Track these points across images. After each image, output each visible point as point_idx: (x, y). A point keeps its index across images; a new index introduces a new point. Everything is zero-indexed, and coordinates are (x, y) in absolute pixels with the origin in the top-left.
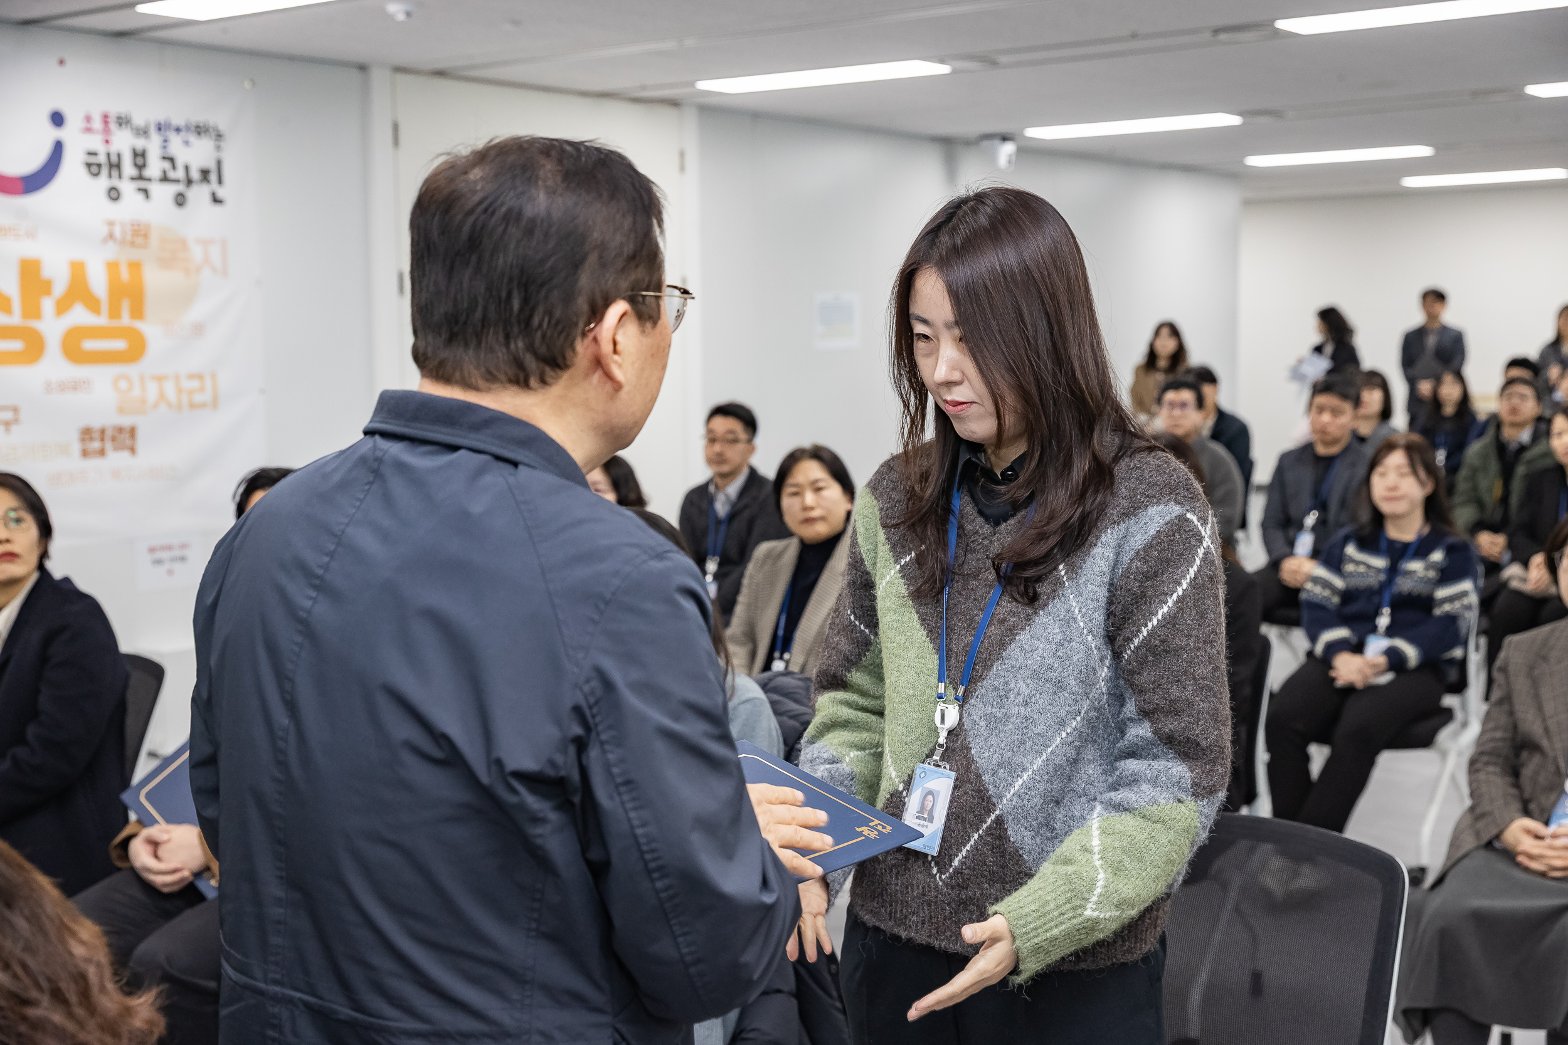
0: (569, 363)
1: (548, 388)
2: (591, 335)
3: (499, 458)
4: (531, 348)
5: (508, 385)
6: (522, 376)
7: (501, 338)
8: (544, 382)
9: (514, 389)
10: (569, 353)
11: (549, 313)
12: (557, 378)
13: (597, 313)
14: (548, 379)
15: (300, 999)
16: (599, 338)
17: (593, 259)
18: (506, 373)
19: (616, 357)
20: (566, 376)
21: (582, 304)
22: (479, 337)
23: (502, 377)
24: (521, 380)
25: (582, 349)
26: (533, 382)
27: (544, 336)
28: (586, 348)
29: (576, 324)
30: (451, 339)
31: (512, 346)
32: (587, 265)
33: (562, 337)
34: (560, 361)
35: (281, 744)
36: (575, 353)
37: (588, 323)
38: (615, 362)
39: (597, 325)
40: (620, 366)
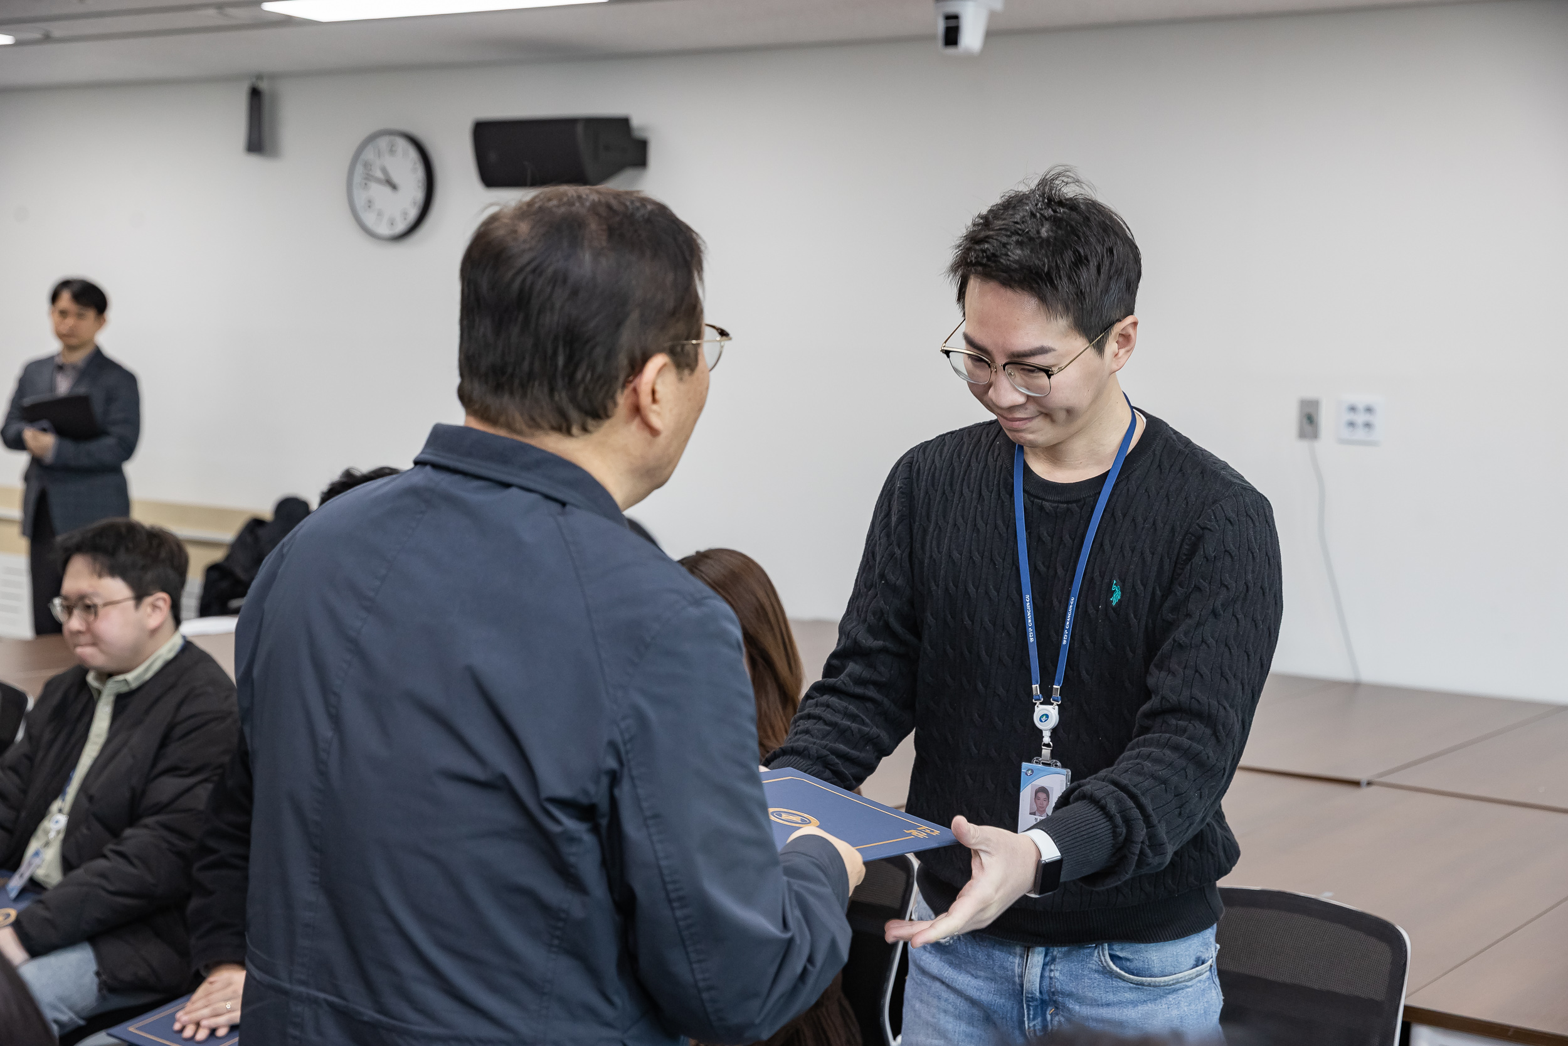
0: (610, 413)
1: (587, 436)
2: (633, 389)
3: (547, 497)
4: (573, 400)
5: (551, 433)
6: (564, 426)
7: (546, 389)
8: (585, 430)
9: (558, 436)
10: (610, 405)
11: (592, 367)
12: (599, 426)
13: (637, 366)
14: (590, 428)
15: (323, 999)
16: (638, 389)
17: (635, 316)
18: (550, 420)
19: (655, 407)
20: (607, 425)
21: (623, 360)
22: (523, 386)
23: (545, 425)
24: (564, 428)
25: (623, 400)
26: (575, 430)
27: (586, 390)
28: (626, 398)
29: (617, 378)
30: (498, 388)
31: (557, 398)
32: (628, 323)
33: (604, 390)
34: (601, 412)
35: (323, 755)
36: (615, 404)
37: (628, 376)
38: (653, 411)
39: (636, 376)
40: (659, 414)
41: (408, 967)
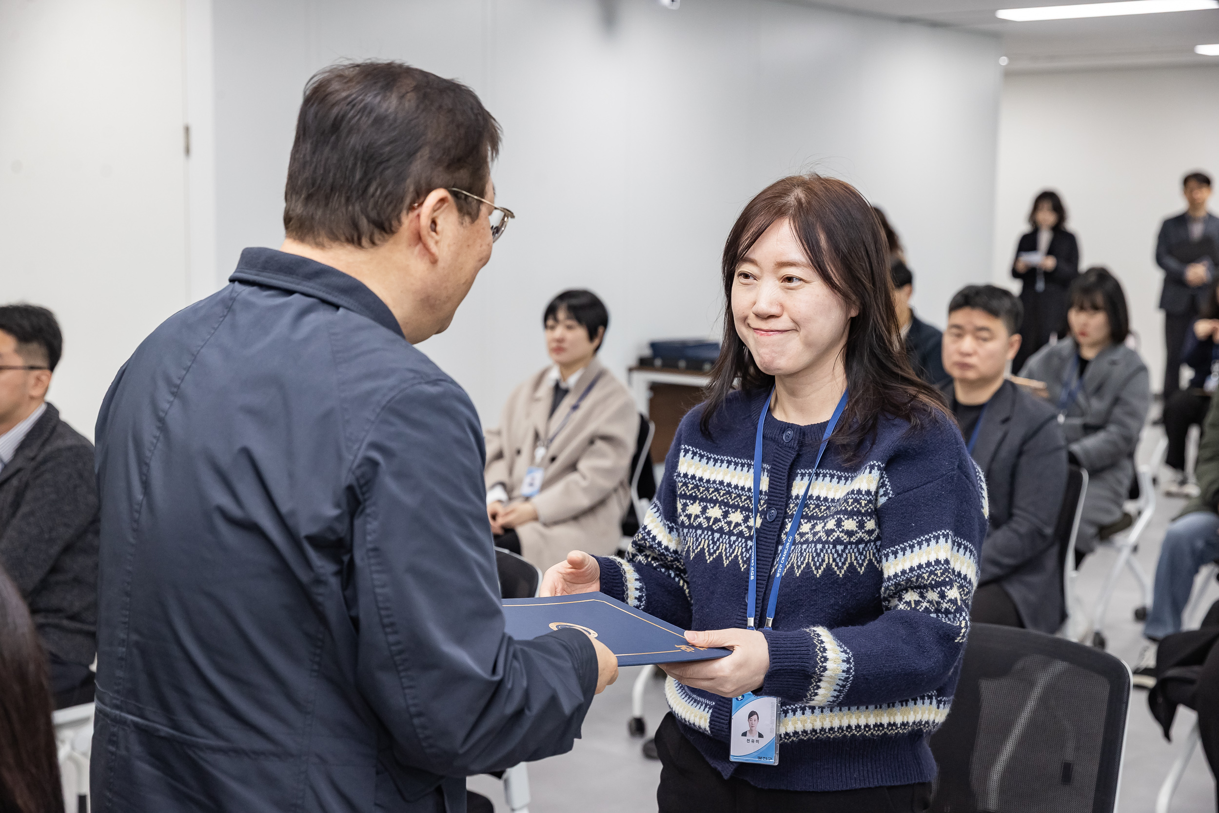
0: (395, 231)
1: (376, 248)
2: (416, 212)
3: (324, 302)
4: (364, 212)
5: (345, 244)
6: (356, 238)
7: (343, 202)
8: (373, 243)
9: (350, 248)
12: (385, 241)
13: (420, 195)
14: (377, 241)
15: (132, 721)
16: (421, 215)
18: (344, 234)
19: (434, 235)
20: (392, 239)
21: (410, 187)
23: (341, 236)
25: (407, 222)
26: (365, 242)
27: (376, 204)
28: (411, 221)
29: (402, 200)
31: (351, 209)
33: (390, 209)
34: (388, 227)
35: (136, 515)
36: (400, 222)
37: (413, 202)
38: (432, 237)
39: (421, 204)
40: (437, 242)
41: (196, 690)
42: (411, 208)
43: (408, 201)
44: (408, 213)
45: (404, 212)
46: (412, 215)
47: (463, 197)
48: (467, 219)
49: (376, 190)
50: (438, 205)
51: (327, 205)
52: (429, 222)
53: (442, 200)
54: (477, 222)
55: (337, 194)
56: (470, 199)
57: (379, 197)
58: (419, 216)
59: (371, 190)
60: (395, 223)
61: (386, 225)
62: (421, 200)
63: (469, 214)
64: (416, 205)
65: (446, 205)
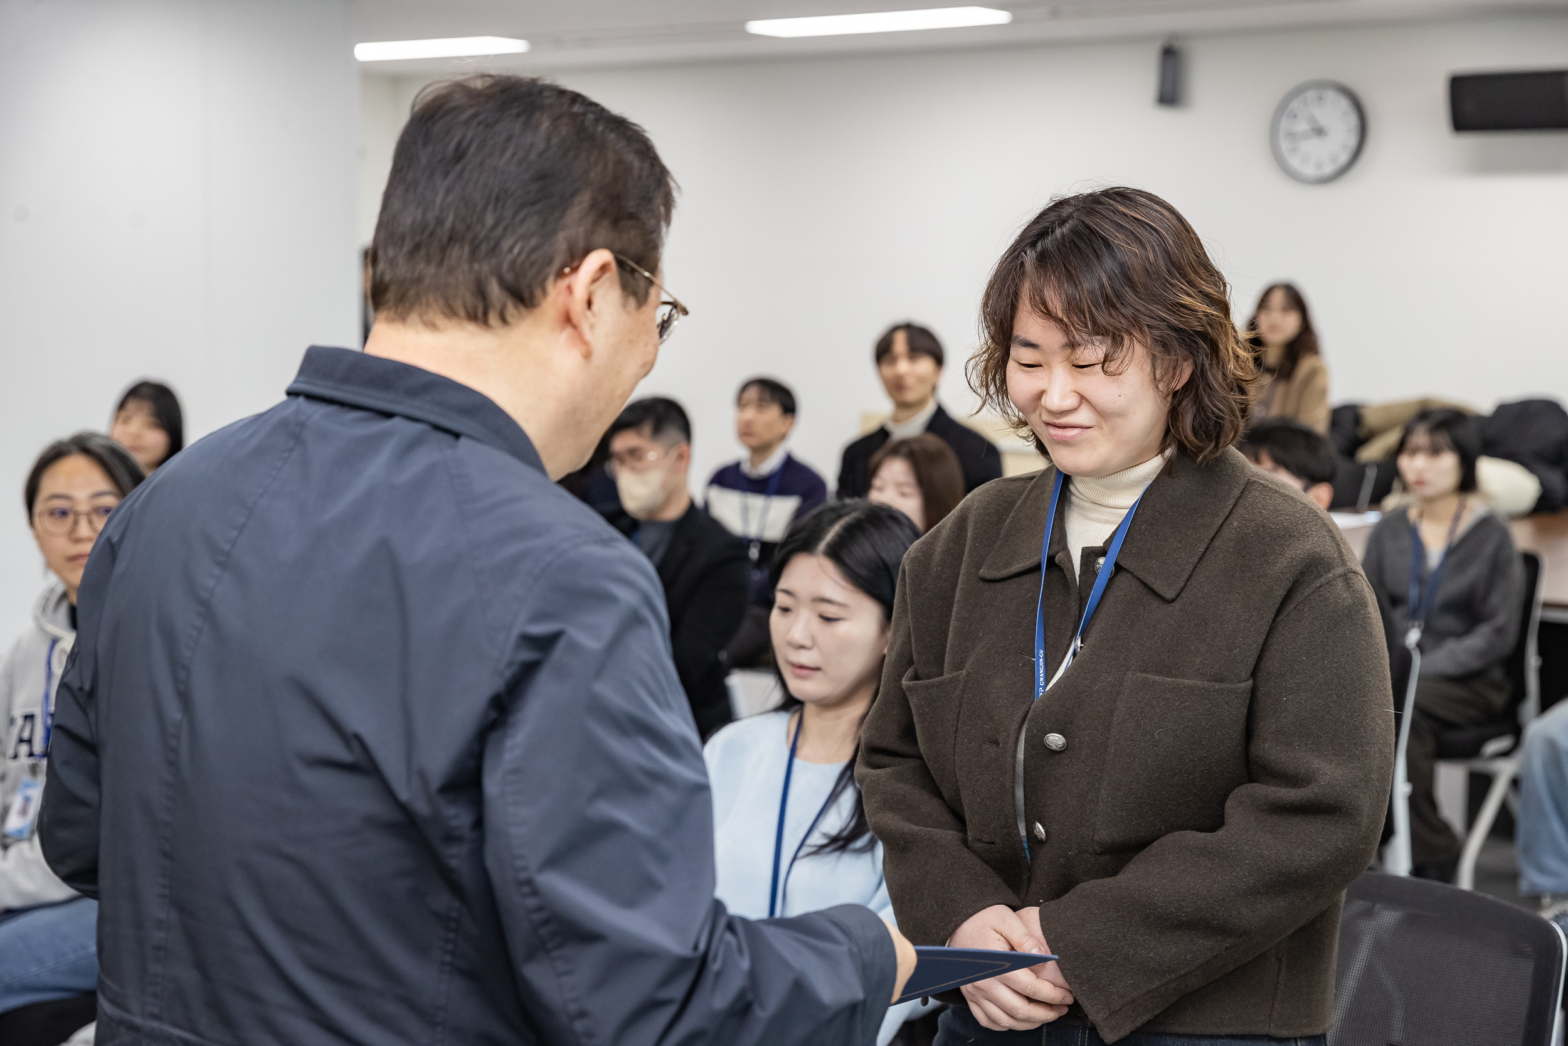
0: (536, 303)
1: (507, 328)
2: (568, 282)
3: (439, 428)
4: (497, 272)
5: (465, 322)
6: (480, 313)
8: (505, 321)
9: (471, 328)
12: (521, 318)
13: (575, 257)
14: (511, 318)
16: (572, 287)
18: (465, 307)
19: (589, 319)
20: (530, 319)
21: (560, 244)
23: (461, 310)
25: (554, 294)
26: (493, 320)
28: (560, 295)
33: (534, 270)
35: (173, 742)
36: (544, 292)
37: (565, 265)
38: (586, 318)
39: (575, 270)
40: (592, 327)
42: (560, 275)
43: (556, 264)
44: (556, 281)
45: (551, 279)
46: (563, 284)
47: (628, 269)
48: (632, 302)
49: (515, 243)
50: (597, 275)
51: (441, 263)
52: (585, 298)
53: (604, 268)
54: (645, 309)
55: (457, 247)
56: (636, 275)
57: (519, 254)
58: (570, 289)
59: (506, 244)
60: (538, 292)
61: (526, 294)
62: (575, 264)
63: (635, 294)
64: (567, 270)
65: (607, 276)
